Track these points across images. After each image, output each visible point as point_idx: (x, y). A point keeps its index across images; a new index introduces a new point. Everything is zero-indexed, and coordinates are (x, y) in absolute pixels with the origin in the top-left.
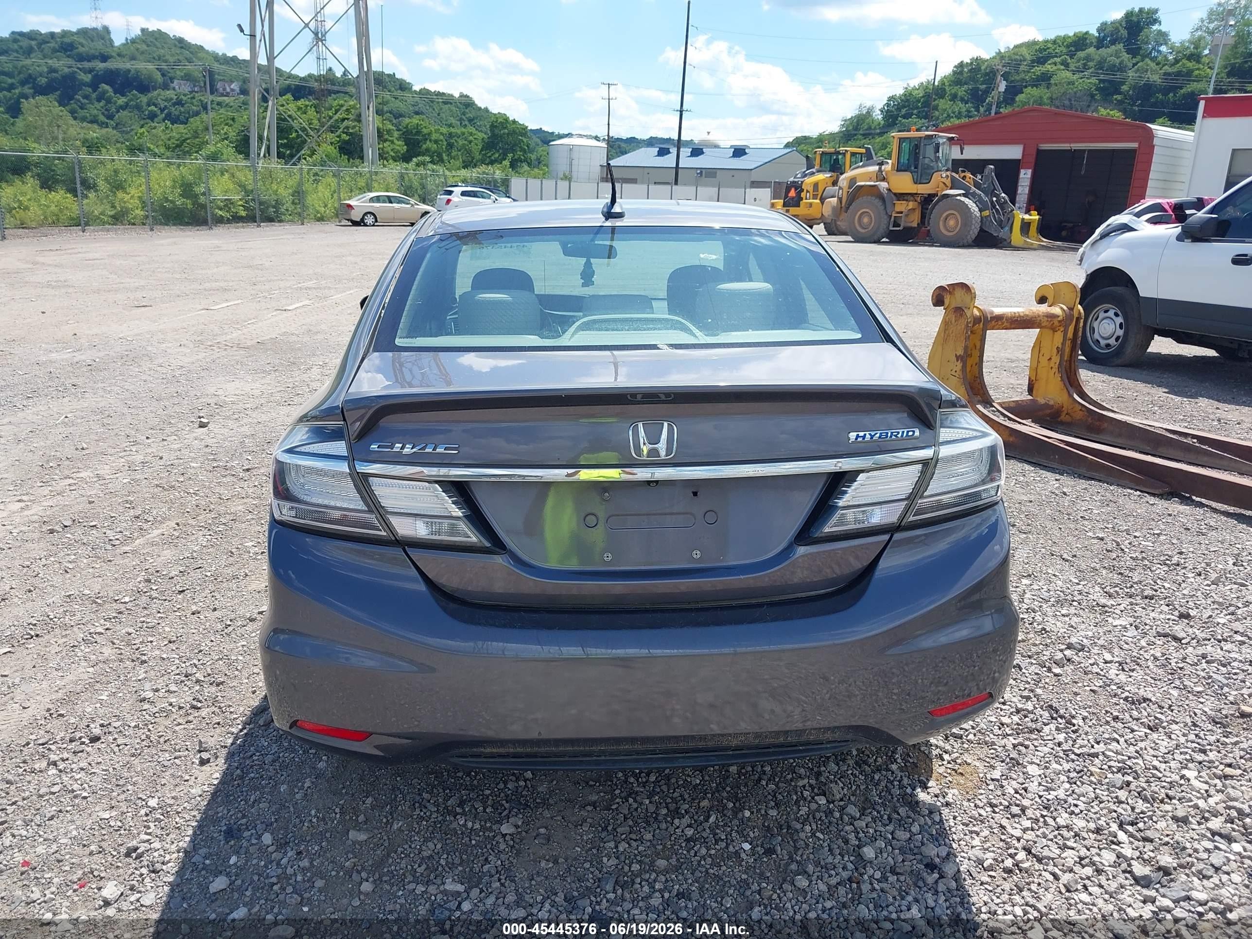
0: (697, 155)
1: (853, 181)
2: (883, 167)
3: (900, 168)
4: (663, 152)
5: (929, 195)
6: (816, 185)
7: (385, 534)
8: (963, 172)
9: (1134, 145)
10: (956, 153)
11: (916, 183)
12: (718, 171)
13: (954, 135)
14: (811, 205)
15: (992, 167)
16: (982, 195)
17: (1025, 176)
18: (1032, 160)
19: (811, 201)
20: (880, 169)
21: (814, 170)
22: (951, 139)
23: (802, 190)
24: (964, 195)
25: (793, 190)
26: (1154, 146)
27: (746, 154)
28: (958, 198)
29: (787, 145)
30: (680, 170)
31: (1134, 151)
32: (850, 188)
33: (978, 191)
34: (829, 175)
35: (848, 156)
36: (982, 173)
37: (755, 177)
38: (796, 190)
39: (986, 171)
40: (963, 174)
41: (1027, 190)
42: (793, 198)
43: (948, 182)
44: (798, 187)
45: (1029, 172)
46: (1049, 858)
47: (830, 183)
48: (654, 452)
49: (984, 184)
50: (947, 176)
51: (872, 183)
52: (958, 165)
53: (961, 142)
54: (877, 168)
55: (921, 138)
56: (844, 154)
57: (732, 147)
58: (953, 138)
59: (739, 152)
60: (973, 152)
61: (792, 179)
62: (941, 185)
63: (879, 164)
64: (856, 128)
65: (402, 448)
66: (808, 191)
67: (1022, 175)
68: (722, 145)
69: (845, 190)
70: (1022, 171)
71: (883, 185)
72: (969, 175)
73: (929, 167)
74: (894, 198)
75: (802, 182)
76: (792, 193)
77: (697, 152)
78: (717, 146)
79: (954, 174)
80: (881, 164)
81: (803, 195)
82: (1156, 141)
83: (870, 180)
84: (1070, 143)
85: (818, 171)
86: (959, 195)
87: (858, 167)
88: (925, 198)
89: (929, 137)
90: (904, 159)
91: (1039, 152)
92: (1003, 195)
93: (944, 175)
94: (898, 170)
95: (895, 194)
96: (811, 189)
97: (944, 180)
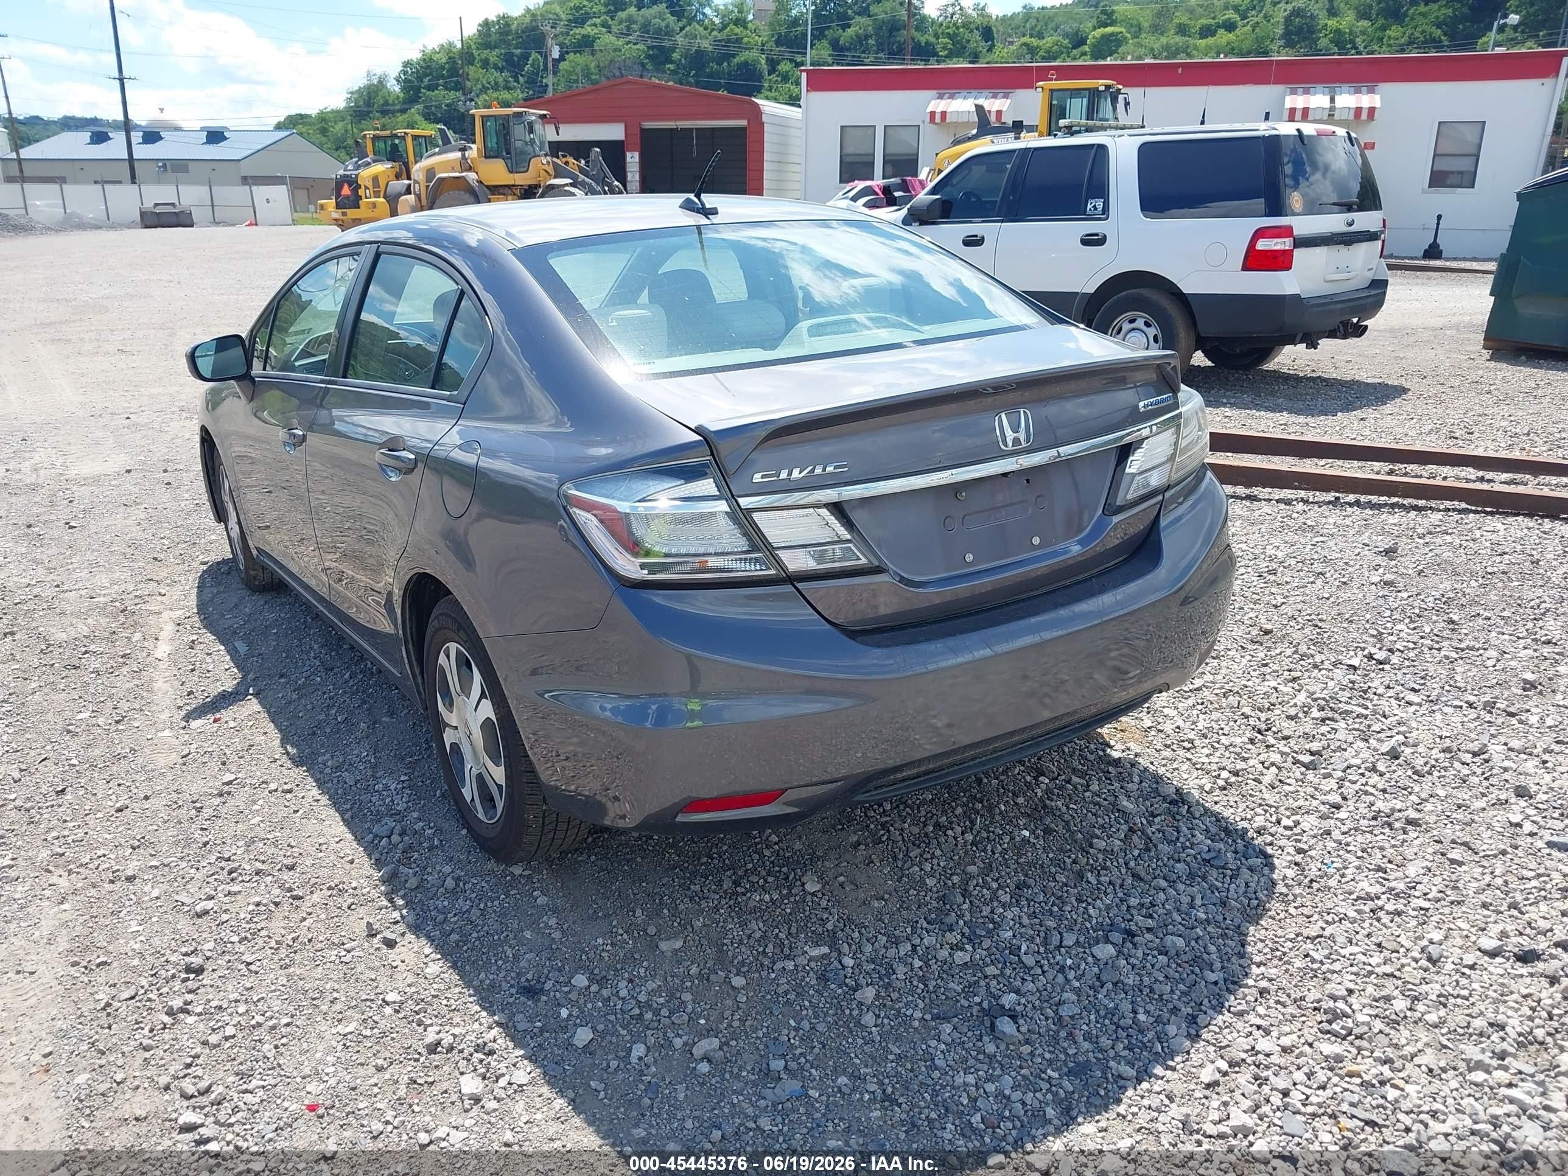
0: (153, 142)
1: (430, 173)
2: (467, 153)
3: (488, 154)
4: (100, 138)
5: (530, 186)
6: (375, 179)
7: (773, 572)
8: (564, 156)
9: (743, 123)
10: (550, 134)
11: (511, 172)
12: (190, 164)
13: (545, 112)
14: (374, 205)
15: (598, 150)
16: (593, 184)
17: (633, 159)
18: (637, 139)
19: (374, 200)
20: (463, 155)
21: (368, 159)
22: (543, 117)
23: (359, 186)
24: (571, 185)
25: (346, 186)
26: (763, 124)
27: (225, 139)
28: (567, 188)
29: (279, 127)
30: (136, 164)
31: (743, 129)
32: (429, 180)
33: (587, 179)
34: (389, 166)
35: (409, 140)
36: (586, 157)
37: (246, 170)
38: (350, 186)
39: (592, 155)
40: (564, 160)
41: (637, 177)
42: (348, 197)
43: (551, 169)
44: (353, 183)
45: (636, 155)
46: (1243, 770)
47: (392, 177)
48: (1016, 441)
49: (593, 170)
50: (548, 162)
51: (457, 174)
52: (556, 148)
53: (555, 120)
54: (459, 154)
55: (508, 115)
56: (403, 138)
57: (202, 129)
58: (545, 116)
59: (215, 136)
60: (571, 133)
61: (341, 172)
62: (543, 173)
63: (460, 150)
64: (369, 103)
65: (790, 474)
66: (366, 188)
67: (628, 159)
68: (185, 125)
69: (423, 184)
70: (629, 155)
71: (471, 176)
72: (571, 160)
73: (522, 153)
74: (488, 192)
75: (357, 176)
76: (346, 191)
77: (152, 137)
78: (177, 129)
79: (555, 159)
80: (463, 150)
81: (361, 192)
82: (764, 118)
83: (453, 170)
84: (676, 120)
85: (374, 161)
86: (566, 185)
87: (434, 154)
88: (525, 190)
89: (519, 115)
90: (492, 143)
91: (643, 131)
92: (616, 183)
93: (544, 162)
94: (486, 157)
95: (488, 187)
96: (370, 184)
97: (546, 167)
